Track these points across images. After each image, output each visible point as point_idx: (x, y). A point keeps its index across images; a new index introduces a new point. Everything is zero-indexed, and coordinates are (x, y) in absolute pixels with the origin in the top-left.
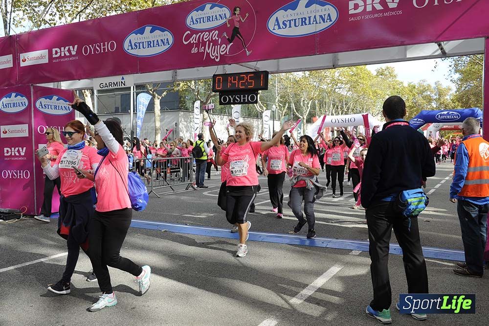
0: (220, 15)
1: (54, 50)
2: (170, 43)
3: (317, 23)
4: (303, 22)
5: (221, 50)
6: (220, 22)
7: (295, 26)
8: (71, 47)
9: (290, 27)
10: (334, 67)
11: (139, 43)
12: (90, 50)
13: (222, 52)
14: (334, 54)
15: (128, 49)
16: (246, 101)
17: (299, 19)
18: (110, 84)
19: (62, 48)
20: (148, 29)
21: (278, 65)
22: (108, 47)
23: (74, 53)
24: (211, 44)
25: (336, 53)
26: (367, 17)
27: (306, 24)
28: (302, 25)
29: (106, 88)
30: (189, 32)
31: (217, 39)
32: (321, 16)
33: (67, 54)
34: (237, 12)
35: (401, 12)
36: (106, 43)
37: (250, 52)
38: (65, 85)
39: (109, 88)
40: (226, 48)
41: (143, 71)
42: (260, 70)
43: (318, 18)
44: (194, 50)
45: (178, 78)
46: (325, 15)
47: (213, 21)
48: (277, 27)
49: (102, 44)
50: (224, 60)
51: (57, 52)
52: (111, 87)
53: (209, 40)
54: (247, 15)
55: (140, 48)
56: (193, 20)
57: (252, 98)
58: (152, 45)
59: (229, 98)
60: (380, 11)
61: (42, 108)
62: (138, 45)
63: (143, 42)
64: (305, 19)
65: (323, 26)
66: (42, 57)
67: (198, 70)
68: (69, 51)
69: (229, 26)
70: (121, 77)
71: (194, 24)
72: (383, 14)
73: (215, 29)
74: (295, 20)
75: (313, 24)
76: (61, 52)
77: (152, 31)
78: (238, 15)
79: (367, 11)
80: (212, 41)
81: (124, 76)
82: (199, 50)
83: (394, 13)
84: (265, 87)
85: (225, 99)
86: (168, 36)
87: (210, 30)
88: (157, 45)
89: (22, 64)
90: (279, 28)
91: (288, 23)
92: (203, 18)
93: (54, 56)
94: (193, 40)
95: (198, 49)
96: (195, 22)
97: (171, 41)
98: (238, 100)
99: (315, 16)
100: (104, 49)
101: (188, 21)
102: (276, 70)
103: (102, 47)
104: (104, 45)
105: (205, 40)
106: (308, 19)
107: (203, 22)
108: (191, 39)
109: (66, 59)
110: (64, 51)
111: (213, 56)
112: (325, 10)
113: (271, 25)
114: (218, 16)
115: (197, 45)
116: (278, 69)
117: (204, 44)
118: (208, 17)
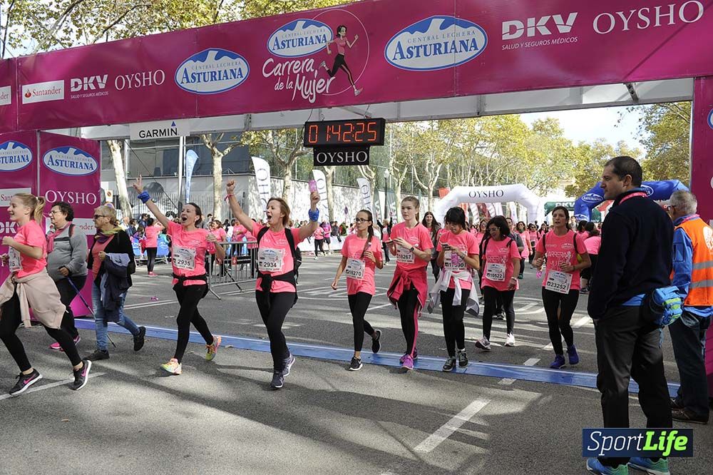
0: (317, 37)
1: (73, 81)
2: (244, 76)
3: (456, 52)
4: (437, 49)
5: (318, 86)
6: (318, 47)
7: (425, 54)
8: (98, 78)
9: (418, 56)
10: (479, 115)
11: (199, 74)
12: (127, 82)
13: (319, 89)
14: (479, 96)
15: (182, 83)
16: (353, 161)
17: (431, 45)
18: (155, 132)
19: (85, 79)
20: (212, 54)
21: (399, 111)
22: (152, 78)
23: (102, 86)
24: (304, 77)
25: (482, 96)
26: (528, 45)
27: (440, 53)
28: (435, 53)
29: (149, 138)
30: (271, 60)
31: (312, 70)
32: (462, 42)
33: (93, 87)
34: (342, 33)
35: (575, 39)
36: (150, 73)
37: (359, 91)
38: (86, 133)
39: (153, 138)
40: (326, 83)
41: (203, 114)
42: (373, 117)
43: (458, 44)
44: (279, 86)
45: (254, 126)
46: (467, 40)
47: (306, 44)
48: (398, 56)
49: (144, 74)
50: (321, 101)
51: (78, 84)
52: (155, 137)
53: (300, 72)
54: (356, 37)
55: (199, 81)
56: (277, 43)
57: (362, 157)
58: (217, 77)
59: (328, 155)
60: (546, 37)
61: (53, 164)
62: (197, 77)
63: (204, 73)
64: (440, 45)
65: (464, 56)
66: (55, 91)
67: (282, 115)
68: (95, 83)
69: (329, 52)
70: (171, 122)
71: (279, 48)
72: (551, 42)
73: (310, 56)
74: (425, 46)
75: (451, 52)
76: (83, 84)
77: (217, 58)
78: (343, 37)
79: (528, 36)
80: (305, 73)
81: (176, 122)
82: (285, 87)
83: (566, 40)
84: (381, 141)
85: (322, 158)
86: (241, 65)
87: (301, 58)
88: (225, 78)
89: (25, 101)
90: (403, 57)
91: (415, 51)
92: (293, 40)
93: (73, 90)
94: (276, 71)
95: (285, 85)
96: (280, 45)
97: (245, 72)
98: (340, 160)
99: (454, 42)
100: (147, 82)
101: (271, 44)
102: (396, 117)
103: (144, 79)
104: (147, 76)
105: (295, 72)
106: (443, 45)
107: (293, 46)
108: (275, 70)
109: (90, 95)
110: (88, 83)
111: (306, 95)
112: (469, 34)
113: (391, 52)
114: (314, 39)
115: (284, 79)
116: (398, 116)
117: (293, 77)
118: (299, 39)
